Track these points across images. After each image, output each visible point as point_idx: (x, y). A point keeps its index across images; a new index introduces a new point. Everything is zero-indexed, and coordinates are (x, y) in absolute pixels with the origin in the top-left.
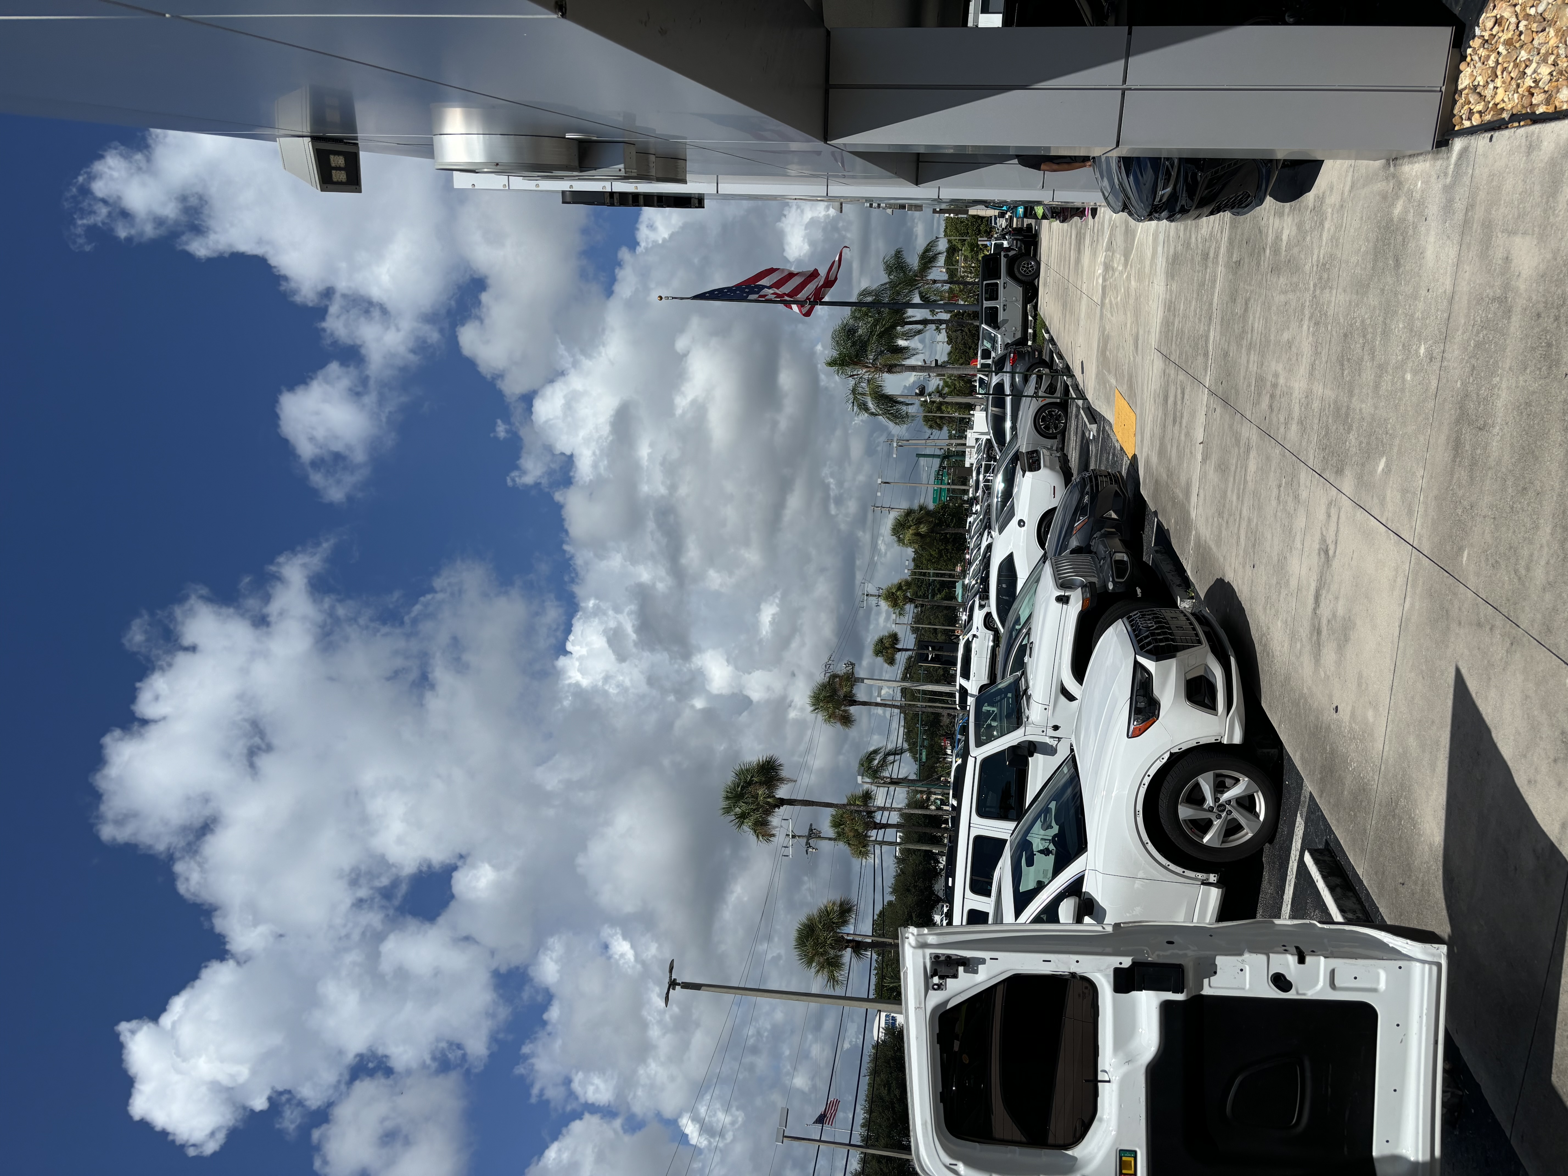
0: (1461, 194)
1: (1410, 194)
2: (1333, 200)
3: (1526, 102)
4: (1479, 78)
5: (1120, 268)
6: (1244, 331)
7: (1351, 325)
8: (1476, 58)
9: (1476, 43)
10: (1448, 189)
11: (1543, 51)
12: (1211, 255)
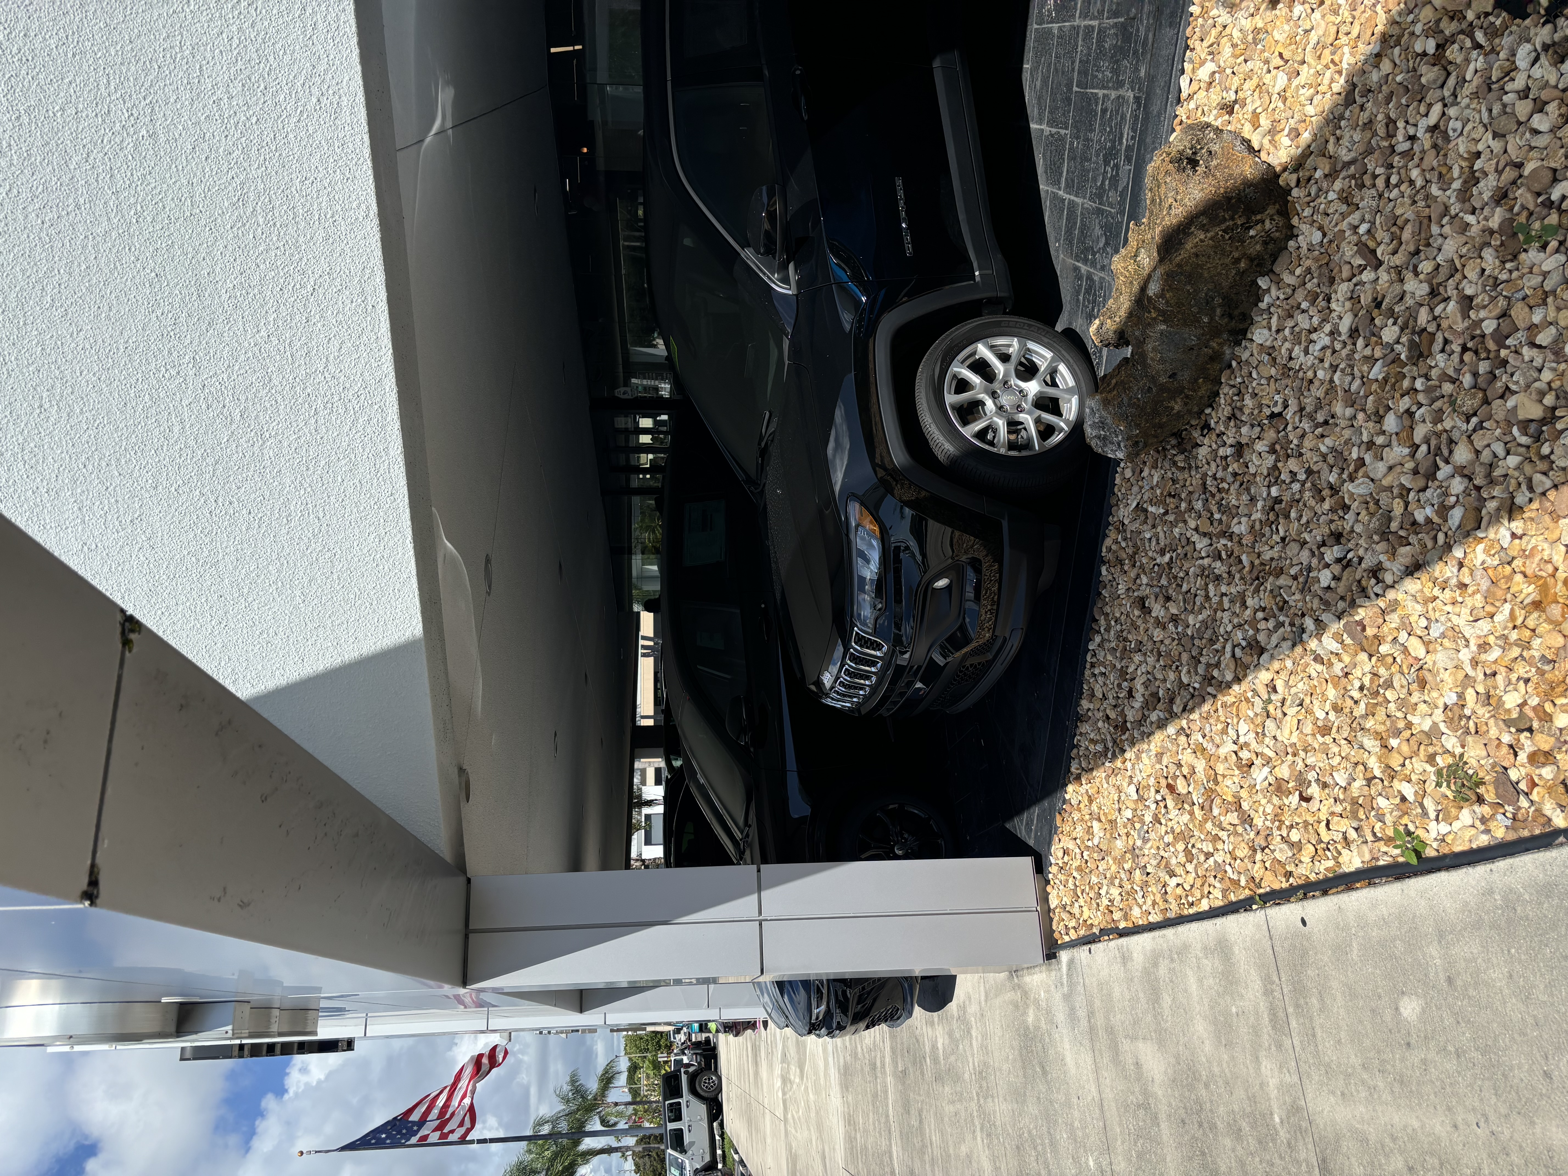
0: (1080, 1001)
1: (1037, 1002)
2: (973, 1009)
3: (1108, 918)
4: (1065, 899)
5: (797, 1080)
6: (924, 1146)
7: (1020, 1136)
8: (1057, 881)
9: (1054, 869)
10: (1068, 998)
11: (1108, 876)
12: (878, 1064)
